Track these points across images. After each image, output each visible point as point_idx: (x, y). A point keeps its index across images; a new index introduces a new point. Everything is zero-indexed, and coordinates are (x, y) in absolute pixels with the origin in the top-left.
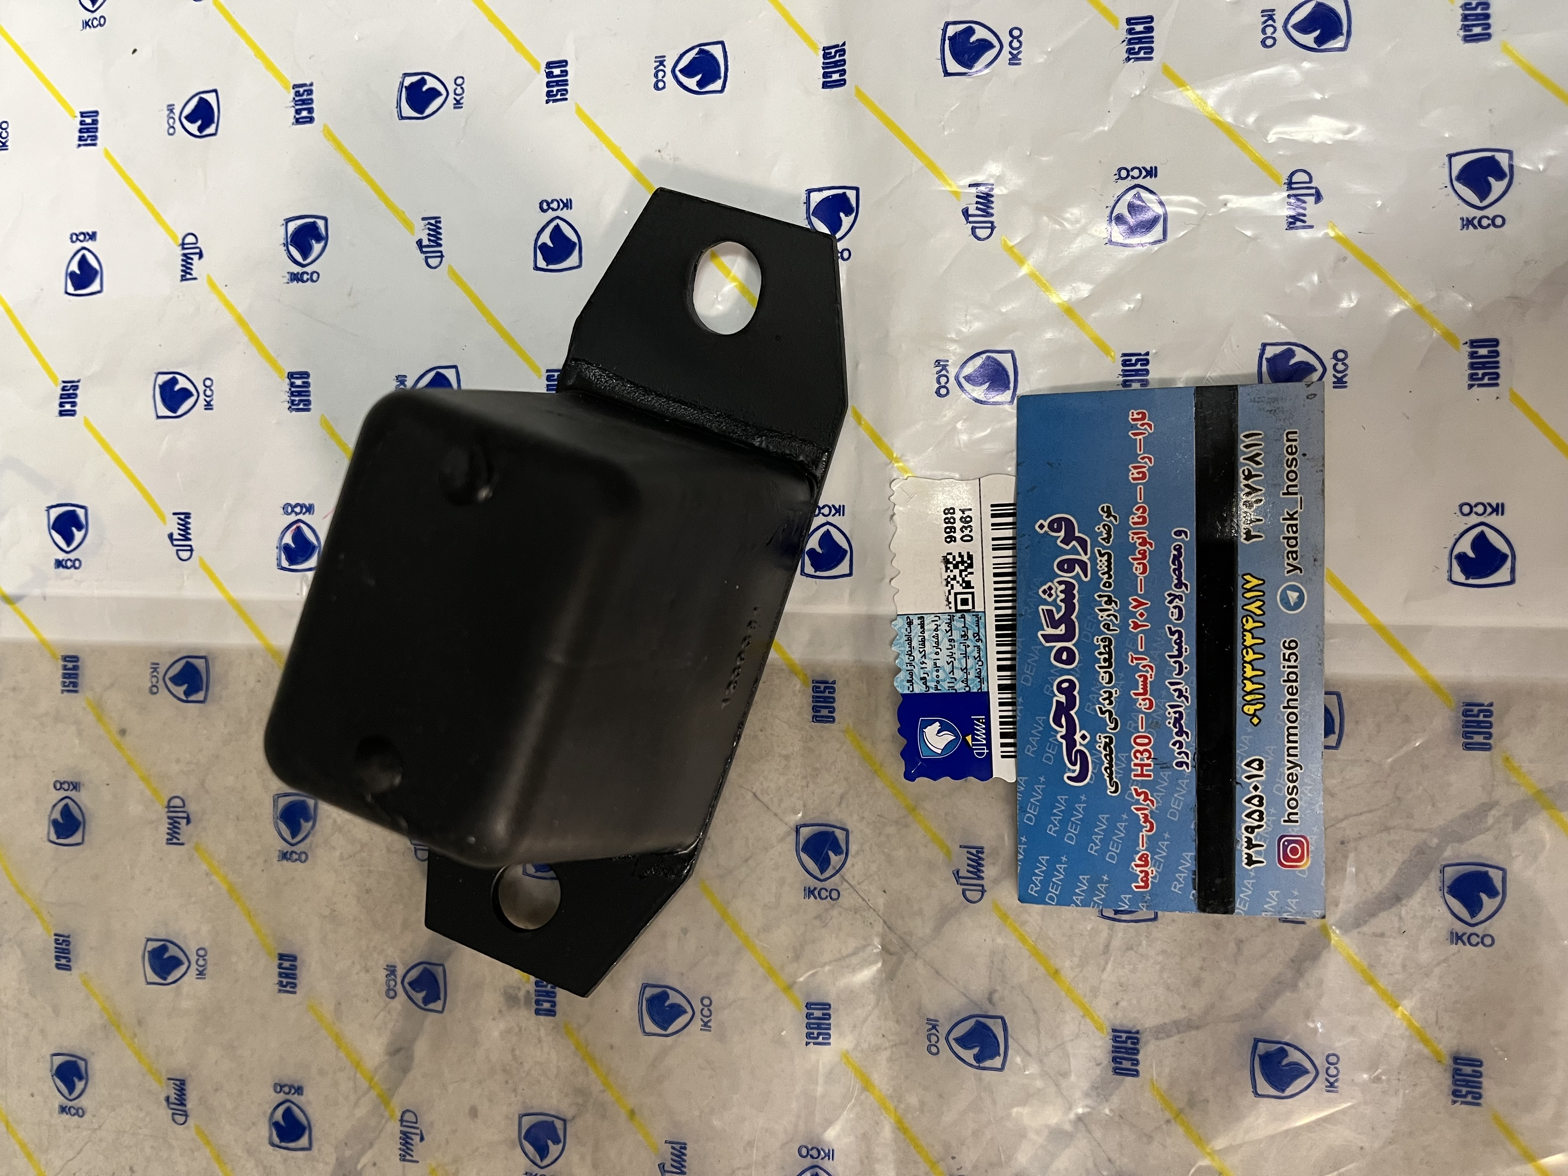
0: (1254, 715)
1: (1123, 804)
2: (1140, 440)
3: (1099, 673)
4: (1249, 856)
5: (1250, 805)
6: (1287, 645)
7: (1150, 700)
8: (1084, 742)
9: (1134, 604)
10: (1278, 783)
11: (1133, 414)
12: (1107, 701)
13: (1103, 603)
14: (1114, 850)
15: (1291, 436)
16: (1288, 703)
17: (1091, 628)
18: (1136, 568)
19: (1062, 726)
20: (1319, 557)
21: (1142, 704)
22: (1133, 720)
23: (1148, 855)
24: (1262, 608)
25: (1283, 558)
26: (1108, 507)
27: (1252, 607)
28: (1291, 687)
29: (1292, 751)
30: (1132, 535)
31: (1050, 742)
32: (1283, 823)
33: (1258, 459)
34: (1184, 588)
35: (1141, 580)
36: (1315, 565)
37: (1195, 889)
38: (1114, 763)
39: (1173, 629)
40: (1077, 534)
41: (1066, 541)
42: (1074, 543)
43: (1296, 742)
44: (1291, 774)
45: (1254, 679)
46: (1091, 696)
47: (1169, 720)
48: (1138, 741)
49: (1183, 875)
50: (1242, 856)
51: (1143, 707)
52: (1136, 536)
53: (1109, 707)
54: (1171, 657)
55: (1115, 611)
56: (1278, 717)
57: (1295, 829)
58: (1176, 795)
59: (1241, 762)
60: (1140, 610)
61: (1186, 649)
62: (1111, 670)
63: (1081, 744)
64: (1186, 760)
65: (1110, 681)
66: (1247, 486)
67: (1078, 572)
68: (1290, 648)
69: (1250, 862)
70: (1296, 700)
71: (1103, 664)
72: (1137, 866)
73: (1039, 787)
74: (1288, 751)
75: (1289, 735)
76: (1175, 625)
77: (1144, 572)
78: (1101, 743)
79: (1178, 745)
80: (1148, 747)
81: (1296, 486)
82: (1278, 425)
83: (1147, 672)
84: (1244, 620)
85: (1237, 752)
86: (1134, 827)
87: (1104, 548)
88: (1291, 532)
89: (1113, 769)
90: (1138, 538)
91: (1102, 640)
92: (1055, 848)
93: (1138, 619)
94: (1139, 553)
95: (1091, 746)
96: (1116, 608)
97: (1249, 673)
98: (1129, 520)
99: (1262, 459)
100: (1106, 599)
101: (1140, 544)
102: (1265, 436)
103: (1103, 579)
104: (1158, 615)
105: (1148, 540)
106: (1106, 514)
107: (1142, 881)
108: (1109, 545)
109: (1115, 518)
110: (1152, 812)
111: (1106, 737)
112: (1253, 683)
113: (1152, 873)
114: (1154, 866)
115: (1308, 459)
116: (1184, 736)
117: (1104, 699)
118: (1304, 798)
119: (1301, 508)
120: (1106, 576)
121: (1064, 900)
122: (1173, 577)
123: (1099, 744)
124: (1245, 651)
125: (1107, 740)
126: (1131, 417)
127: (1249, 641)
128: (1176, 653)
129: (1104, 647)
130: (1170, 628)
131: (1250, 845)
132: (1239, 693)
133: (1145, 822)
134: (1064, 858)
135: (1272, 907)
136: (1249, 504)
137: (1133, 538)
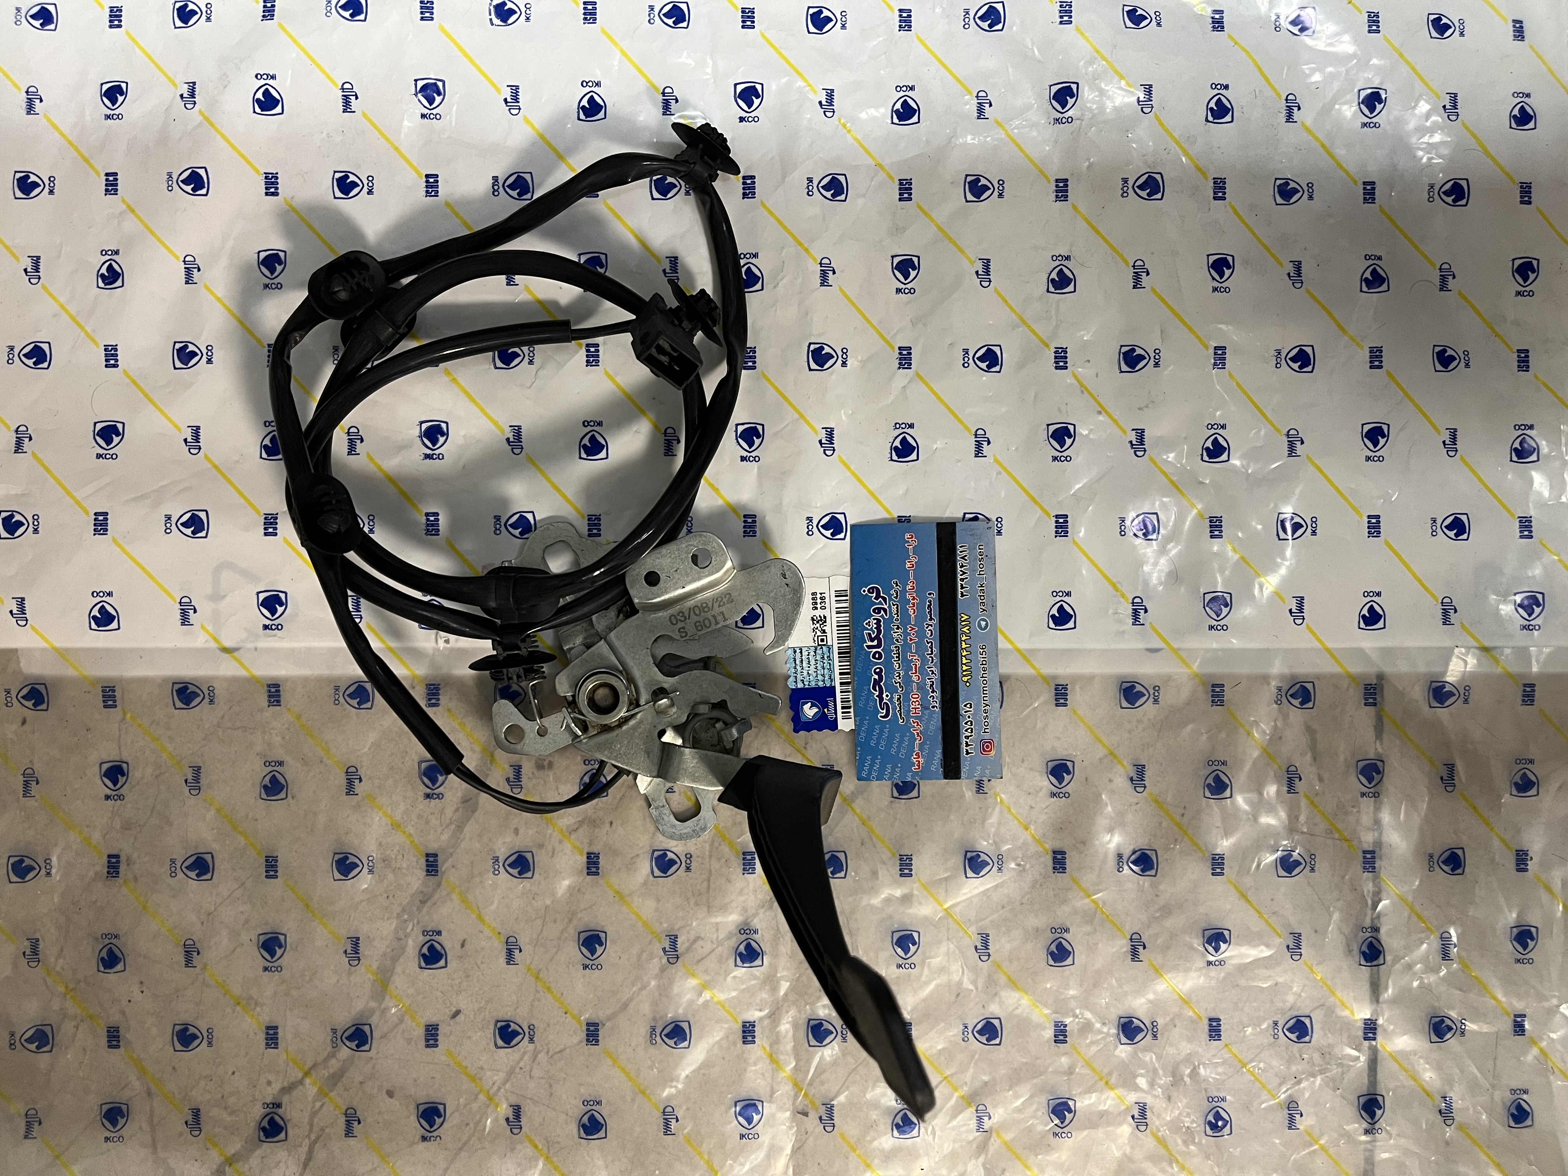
0: (967, 682)
1: (907, 727)
2: (911, 548)
3: (894, 664)
4: (967, 751)
5: (966, 725)
6: (981, 647)
7: (919, 676)
8: (887, 698)
9: (910, 629)
10: (979, 714)
14: (903, 751)
15: (980, 547)
16: (983, 675)
17: (890, 641)
18: (911, 611)
19: (876, 691)
20: (995, 605)
22: (910, 686)
23: (919, 753)
24: (969, 630)
25: (978, 605)
26: (896, 582)
27: (964, 629)
28: (984, 667)
29: (985, 699)
31: (870, 699)
32: (981, 733)
33: (966, 558)
34: (933, 621)
35: (913, 617)
36: (993, 609)
37: (942, 768)
38: (902, 708)
40: (882, 595)
41: (876, 598)
42: (880, 599)
43: (987, 694)
44: (985, 709)
45: (966, 664)
46: (890, 675)
47: (927, 686)
48: (913, 696)
49: (936, 761)
50: (963, 750)
51: (915, 680)
53: (899, 680)
55: (901, 633)
56: (978, 682)
57: (988, 736)
58: (932, 722)
59: (962, 704)
60: (913, 632)
61: (935, 650)
62: (899, 662)
64: (936, 705)
65: (899, 668)
66: (961, 571)
67: (883, 614)
68: (983, 649)
70: (986, 674)
71: (896, 659)
72: (914, 758)
73: (865, 722)
75: (984, 690)
76: (929, 639)
77: (914, 613)
79: (932, 698)
80: (918, 699)
81: (983, 571)
82: (976, 541)
83: (917, 662)
84: (961, 636)
85: (960, 700)
86: (912, 739)
87: (895, 601)
88: (982, 593)
89: (901, 711)
90: (911, 597)
91: (895, 647)
92: (875, 752)
93: (912, 636)
94: (912, 604)
95: (891, 700)
97: (964, 661)
98: (906, 588)
100: (896, 627)
101: (912, 600)
102: (969, 547)
103: (895, 617)
104: (921, 634)
105: (916, 598)
106: (895, 585)
107: (917, 766)
109: (900, 587)
110: (921, 731)
113: (922, 762)
114: (922, 757)
115: (988, 558)
116: (935, 693)
117: (897, 677)
118: (991, 721)
119: (986, 581)
121: (879, 778)
122: (928, 616)
123: (894, 699)
124: (962, 651)
125: (898, 697)
126: (906, 537)
127: (964, 646)
128: (930, 653)
129: (896, 651)
130: (927, 641)
131: (967, 745)
132: (960, 671)
133: (917, 736)
134: (879, 757)
135: (975, 774)
136: (962, 580)
137: (908, 597)
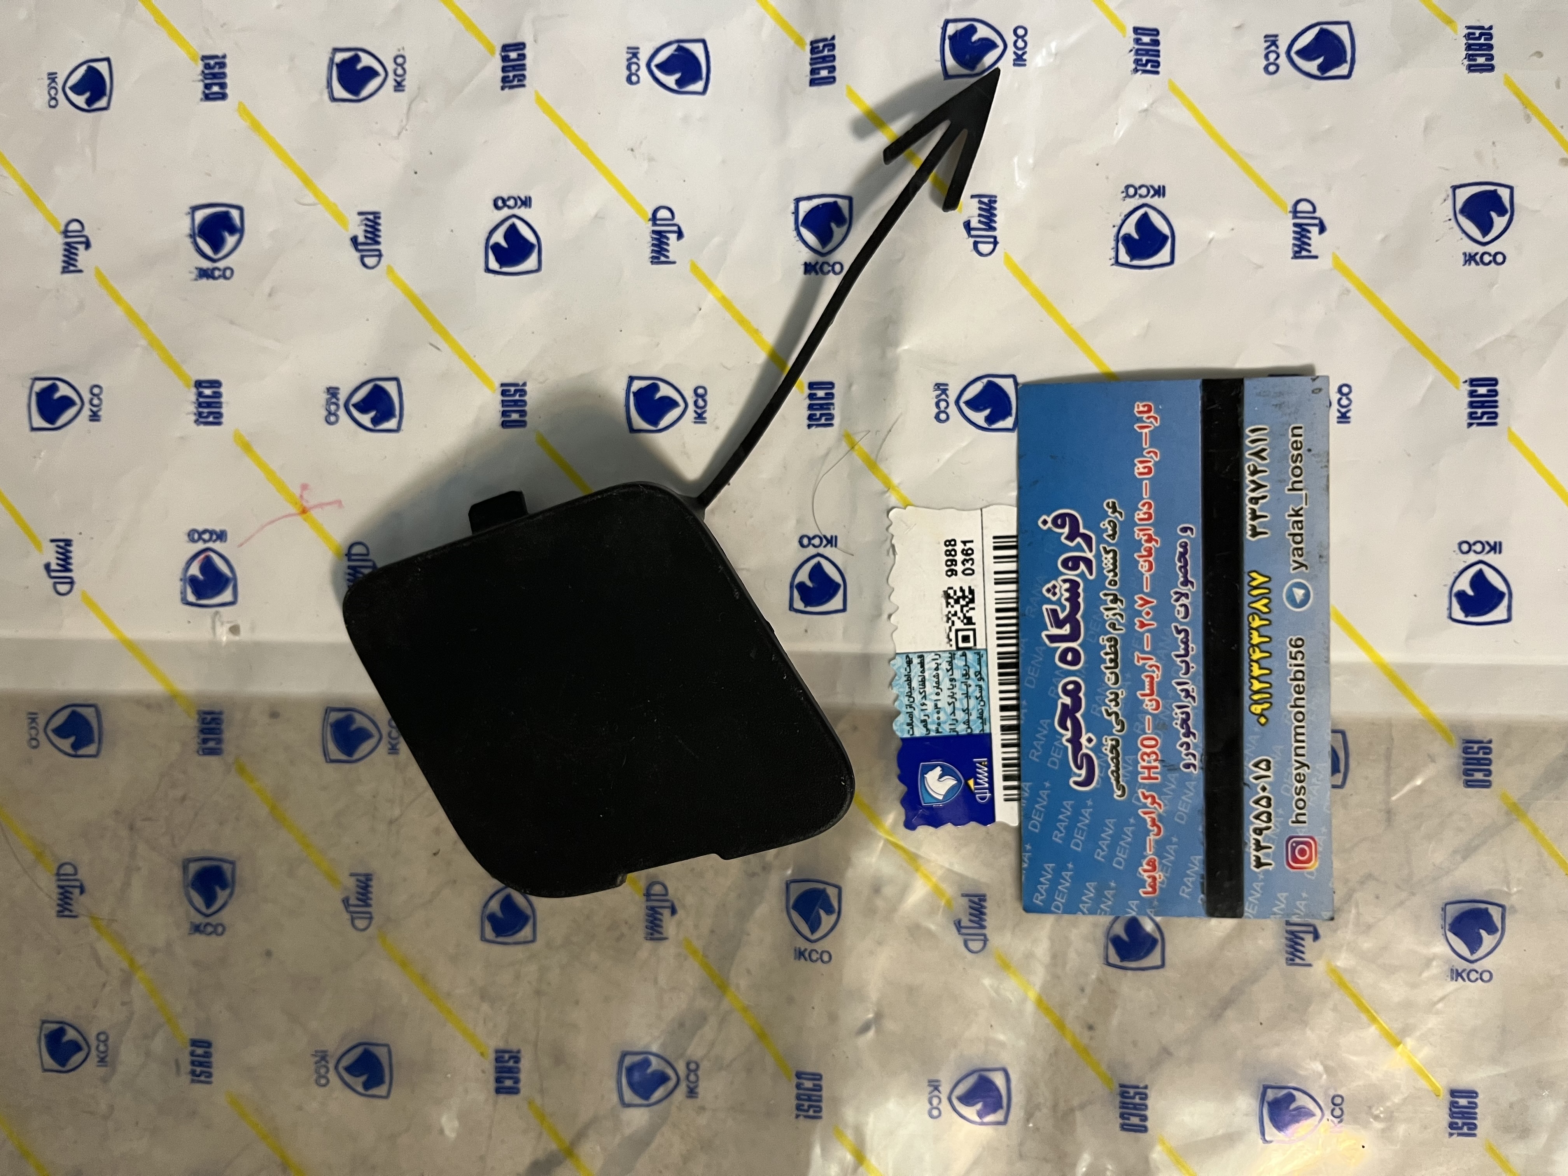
0: (1261, 715)
1: (1130, 809)
2: (1146, 434)
3: (1105, 674)
4: (1258, 859)
5: (1257, 806)
6: (1293, 643)
7: (1157, 702)
8: (1091, 745)
9: (1140, 602)
10: (1285, 783)
11: (1139, 407)
12: (1113, 703)
13: (1108, 602)
14: (1121, 856)
15: (1296, 432)
16: (1295, 702)
17: (1097, 627)
18: (1142, 566)
19: (1067, 729)
20: (1324, 554)
21: (1149, 705)
22: (1138, 720)
23: (1155, 860)
24: (1269, 605)
25: (1289, 554)
26: (1114, 503)
27: (1258, 605)
28: (1298, 686)
29: (1300, 751)
30: (1137, 532)
31: (1055, 746)
32: (1291, 824)
33: (1264, 454)
34: (1190, 586)
35: (1147, 578)
36: (1320, 562)
37: (1203, 893)
38: (1120, 766)
39: (1180, 628)
40: (1082, 530)
41: (1070, 538)
42: (1079, 540)
43: (1303, 741)
44: (1299, 774)
45: (1262, 679)
46: (1097, 698)
47: (1176, 721)
48: (1146, 743)
49: (1190, 879)
50: (1250, 858)
51: (1149, 709)
52: (1142, 533)
53: (1115, 709)
54: (1178, 656)
55: (1121, 609)
56: (1285, 716)
57: (1303, 830)
58: (1184, 798)
59: (1249, 762)
60: (1146, 608)
61: (1192, 648)
62: (1117, 671)
63: (1087, 748)
64: (1193, 761)
65: (1116, 682)
66: (1253, 482)
67: (1083, 572)
68: (1297, 646)
69: (1259, 864)
70: (1303, 699)
71: (1109, 665)
72: (1145, 871)
73: (1044, 793)
74: (1295, 751)
75: (1297, 734)
76: (1182, 624)
77: (1150, 569)
78: (1107, 745)
79: (1185, 746)
80: (1155, 749)
81: (1300, 482)
82: (1285, 419)
83: (1154, 672)
84: (1251, 618)
85: (1246, 752)
86: (1142, 831)
87: (1110, 544)
88: (1296, 529)
89: (1120, 772)
90: (1144, 535)
91: (1108, 640)
92: (1061, 856)
93: (1143, 617)
94: (1145, 550)
95: (1097, 749)
96: (1122, 607)
97: (1256, 672)
98: (1134, 516)
99: (1268, 455)
100: (1111, 597)
101: (1147, 541)
102: (1271, 432)
103: (1108, 577)
104: (1164, 614)
105: (1154, 537)
106: (1110, 510)
107: (1151, 886)
108: (1114, 542)
109: (1121, 514)
110: (1159, 815)
111: (1112, 740)
112: (1260, 682)
113: (1160, 878)
114: (1162, 871)
115: (1313, 455)
116: (1192, 737)
117: (1111, 701)
118: (1311, 799)
119: (1306, 504)
120: (1112, 574)
121: (1071, 908)
122: (1178, 575)
123: (1105, 747)
124: (1251, 650)
125: (1114, 743)
126: (1136, 410)
127: (1256, 639)
128: (1182, 652)
129: (1110, 647)
130: (1176, 627)
131: (1259, 847)
132: (1247, 692)
133: (1152, 826)
134: (1070, 866)
135: (1281, 910)
136: (1254, 500)
137: (1139, 535)
